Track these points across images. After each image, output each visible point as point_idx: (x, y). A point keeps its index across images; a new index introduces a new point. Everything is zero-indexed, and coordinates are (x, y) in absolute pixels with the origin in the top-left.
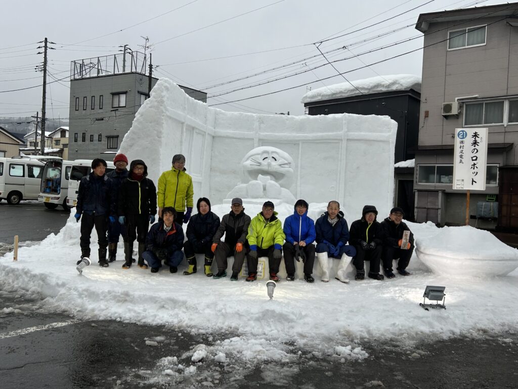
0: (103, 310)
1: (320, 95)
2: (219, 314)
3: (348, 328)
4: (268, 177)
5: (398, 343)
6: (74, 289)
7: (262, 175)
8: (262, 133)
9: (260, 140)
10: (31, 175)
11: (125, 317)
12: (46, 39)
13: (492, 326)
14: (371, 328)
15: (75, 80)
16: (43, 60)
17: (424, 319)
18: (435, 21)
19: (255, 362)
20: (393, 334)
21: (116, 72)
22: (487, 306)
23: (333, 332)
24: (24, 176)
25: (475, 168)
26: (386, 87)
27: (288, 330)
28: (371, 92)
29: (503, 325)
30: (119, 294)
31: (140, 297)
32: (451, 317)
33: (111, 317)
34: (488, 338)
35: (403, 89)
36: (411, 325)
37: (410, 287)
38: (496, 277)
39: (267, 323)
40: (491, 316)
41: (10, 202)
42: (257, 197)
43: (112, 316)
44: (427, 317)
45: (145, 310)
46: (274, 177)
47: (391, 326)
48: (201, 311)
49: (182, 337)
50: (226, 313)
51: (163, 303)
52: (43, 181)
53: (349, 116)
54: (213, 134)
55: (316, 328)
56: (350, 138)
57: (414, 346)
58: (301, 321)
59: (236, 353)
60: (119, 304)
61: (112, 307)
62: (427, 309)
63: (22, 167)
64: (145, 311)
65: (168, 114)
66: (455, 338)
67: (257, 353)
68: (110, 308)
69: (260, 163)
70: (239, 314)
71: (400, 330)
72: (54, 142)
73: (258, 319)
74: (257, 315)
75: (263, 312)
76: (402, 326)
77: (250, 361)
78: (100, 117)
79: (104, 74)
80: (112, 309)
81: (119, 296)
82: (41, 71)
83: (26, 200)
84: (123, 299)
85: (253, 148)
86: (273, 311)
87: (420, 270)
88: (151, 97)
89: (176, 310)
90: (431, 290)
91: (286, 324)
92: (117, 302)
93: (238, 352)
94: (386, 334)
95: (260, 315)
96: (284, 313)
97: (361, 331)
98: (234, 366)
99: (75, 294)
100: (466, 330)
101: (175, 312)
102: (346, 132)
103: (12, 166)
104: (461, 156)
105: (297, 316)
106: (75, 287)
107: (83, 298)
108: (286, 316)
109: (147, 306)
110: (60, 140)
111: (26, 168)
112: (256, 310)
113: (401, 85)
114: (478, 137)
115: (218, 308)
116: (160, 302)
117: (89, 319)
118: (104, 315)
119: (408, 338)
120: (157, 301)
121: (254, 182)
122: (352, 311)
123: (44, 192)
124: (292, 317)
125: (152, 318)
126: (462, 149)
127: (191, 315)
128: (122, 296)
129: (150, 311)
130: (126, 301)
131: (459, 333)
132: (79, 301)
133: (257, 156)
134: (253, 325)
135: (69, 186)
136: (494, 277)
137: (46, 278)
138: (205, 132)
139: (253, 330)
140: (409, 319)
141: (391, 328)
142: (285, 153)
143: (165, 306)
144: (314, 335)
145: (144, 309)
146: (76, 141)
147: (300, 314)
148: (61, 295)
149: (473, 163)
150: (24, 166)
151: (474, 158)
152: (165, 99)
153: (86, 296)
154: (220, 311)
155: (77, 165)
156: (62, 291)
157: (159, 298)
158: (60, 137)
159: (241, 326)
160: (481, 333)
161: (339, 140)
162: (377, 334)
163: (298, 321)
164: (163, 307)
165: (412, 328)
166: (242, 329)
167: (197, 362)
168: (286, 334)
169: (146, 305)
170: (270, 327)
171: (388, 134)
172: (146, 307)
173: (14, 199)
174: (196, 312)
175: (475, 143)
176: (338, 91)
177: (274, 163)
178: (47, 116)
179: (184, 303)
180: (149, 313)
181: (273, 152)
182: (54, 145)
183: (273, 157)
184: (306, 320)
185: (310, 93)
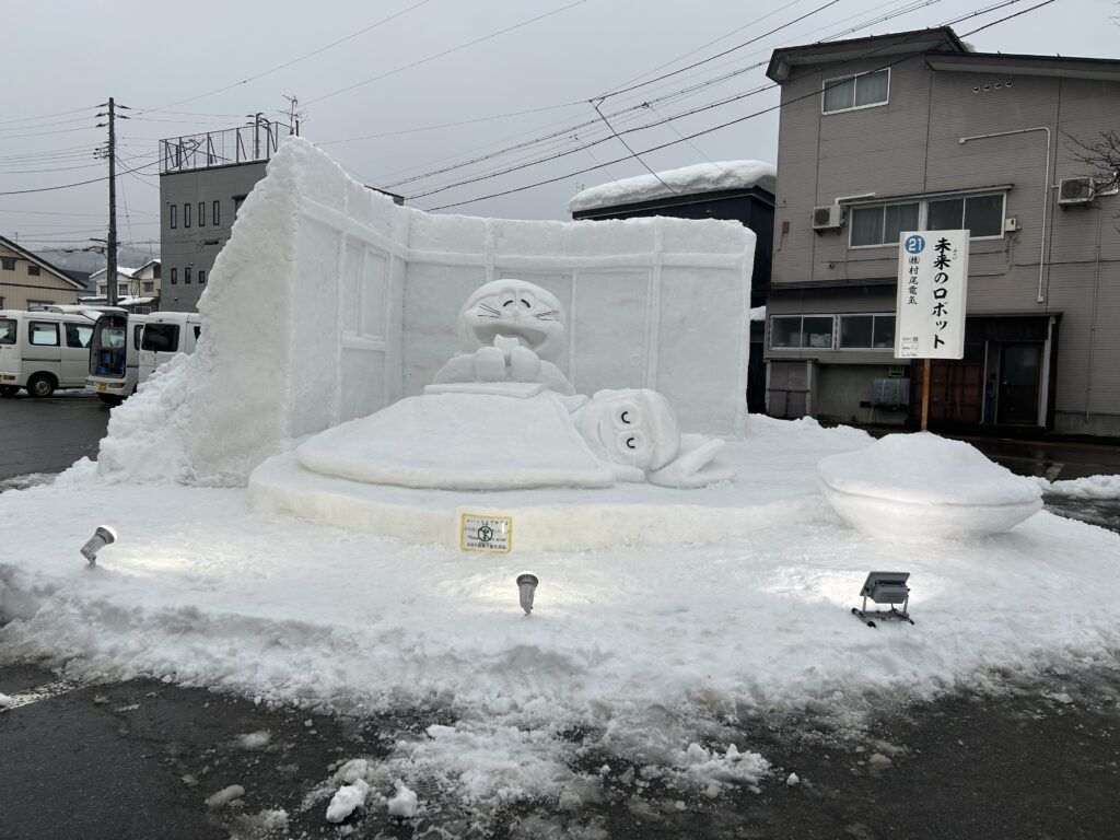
0: (134, 654)
1: (599, 198)
2: (407, 658)
3: (708, 685)
4: (515, 340)
5: (826, 720)
6: (73, 601)
7: (503, 335)
8: (500, 256)
9: (496, 268)
10: (74, 341)
11: (183, 672)
12: (111, 100)
13: (1016, 659)
14: (760, 681)
15: (168, 173)
16: (107, 138)
17: (873, 652)
18: (802, 63)
19: (493, 811)
20: (812, 693)
21: (242, 160)
22: (994, 609)
23: (675, 693)
24: (58, 344)
25: (942, 312)
26: (713, 182)
27: (568, 694)
28: (688, 192)
29: (1037, 654)
30: (174, 613)
31: (222, 620)
32: (929, 642)
33: (151, 672)
34: (1017, 691)
35: (742, 186)
36: (848, 668)
37: (819, 566)
38: (991, 539)
39: (520, 677)
40: (1008, 634)
41: (33, 394)
42: (493, 380)
43: (155, 668)
44: (879, 647)
45: (233, 653)
46: (528, 340)
47: (804, 675)
48: (365, 653)
49: (313, 732)
50: (425, 656)
51: (276, 633)
52: (93, 352)
53: (665, 222)
54: (406, 259)
55: (636, 686)
56: (669, 263)
57: (866, 727)
58: (599, 670)
59: (446, 780)
60: (174, 637)
61: (155, 646)
62: (871, 624)
63: (54, 327)
64: (234, 655)
65: (304, 210)
66: (946, 696)
67: (497, 779)
68: (151, 649)
69: (498, 312)
70: (453, 658)
71: (826, 683)
72: (142, 286)
73: (498, 669)
74: (496, 661)
75: (509, 652)
76: (829, 674)
77: (478, 805)
78: (211, 238)
79: (219, 163)
80: (157, 650)
81: (174, 619)
82: (105, 157)
83: (65, 388)
84: (183, 625)
85: (485, 282)
86: (534, 650)
87: (826, 523)
88: (269, 176)
89: (308, 649)
90: (881, 582)
91: (565, 678)
92: (169, 633)
93: (450, 776)
94: (794, 695)
95: (504, 658)
96: (560, 652)
97: (738, 690)
98: (437, 829)
99: (73, 614)
100: (965, 673)
101: (304, 656)
102: (661, 252)
103: (34, 326)
104: (912, 290)
105: (591, 657)
106: (76, 597)
107: (90, 623)
108: (564, 658)
109: (238, 643)
110: (152, 283)
111: (63, 330)
112: (494, 645)
113: (739, 178)
114: (948, 249)
115: (406, 643)
116: (271, 632)
117: (96, 679)
118: (135, 668)
119: (845, 700)
120: (262, 629)
121: (488, 349)
122: (707, 633)
123: (97, 373)
124: (578, 661)
125: (247, 673)
126: (914, 275)
127: (342, 661)
128: (181, 618)
129: (244, 654)
130: (189, 629)
131: (953, 683)
132: (83, 629)
133: (493, 298)
134: (488, 684)
135: (141, 362)
136: (985, 537)
137: (12, 575)
138: (389, 253)
139: (487, 698)
140: (840, 652)
141: (804, 679)
142: (548, 293)
143: (281, 640)
144: (629, 704)
145: (231, 650)
146: (174, 282)
147: (597, 652)
148: (42, 615)
149: (936, 302)
150: (57, 325)
151: (941, 293)
152: (297, 179)
153: (98, 619)
154: (410, 650)
155: (154, 322)
156: (47, 605)
157: (268, 621)
158: (152, 277)
159: (459, 687)
160: (998, 678)
161: (648, 267)
162: (774, 697)
163: (592, 670)
164: (276, 643)
165: (851, 676)
166: (462, 696)
167: (339, 824)
168: (566, 707)
169: (235, 639)
170: (528, 686)
171: (740, 255)
172: (236, 646)
173: (42, 387)
174: (354, 655)
175: (942, 262)
176: (630, 190)
177: (525, 312)
178: (119, 238)
179: (327, 631)
180: (241, 659)
181: (523, 291)
182: (142, 291)
183: (523, 301)
184: (611, 666)
185: (582, 195)
